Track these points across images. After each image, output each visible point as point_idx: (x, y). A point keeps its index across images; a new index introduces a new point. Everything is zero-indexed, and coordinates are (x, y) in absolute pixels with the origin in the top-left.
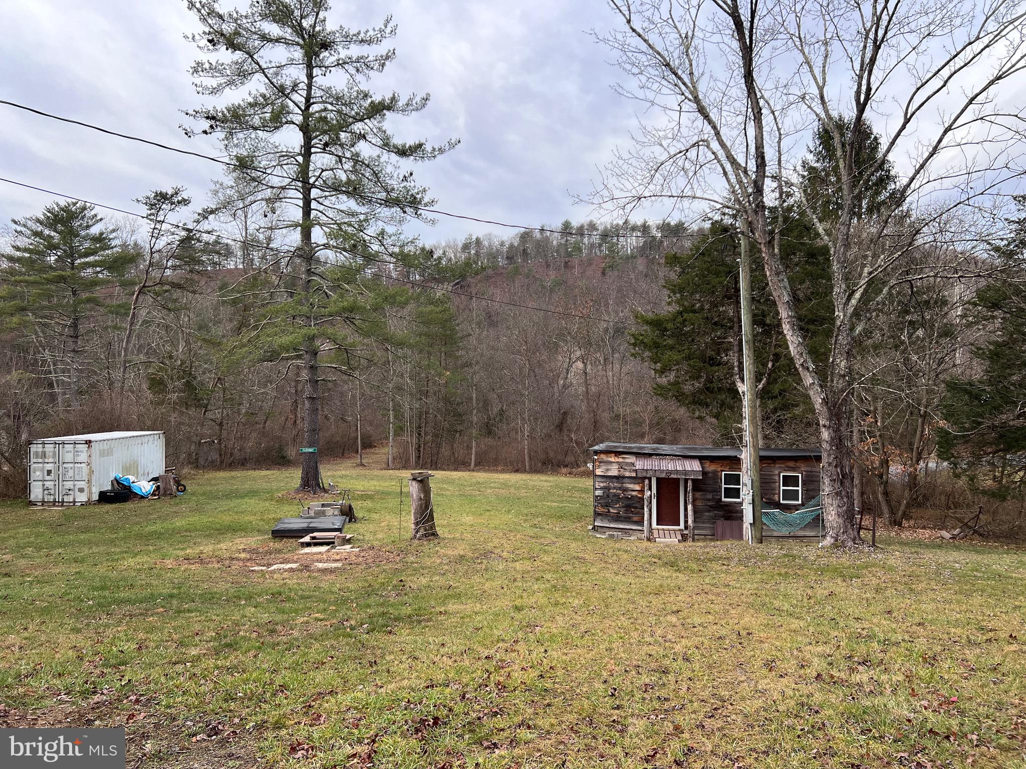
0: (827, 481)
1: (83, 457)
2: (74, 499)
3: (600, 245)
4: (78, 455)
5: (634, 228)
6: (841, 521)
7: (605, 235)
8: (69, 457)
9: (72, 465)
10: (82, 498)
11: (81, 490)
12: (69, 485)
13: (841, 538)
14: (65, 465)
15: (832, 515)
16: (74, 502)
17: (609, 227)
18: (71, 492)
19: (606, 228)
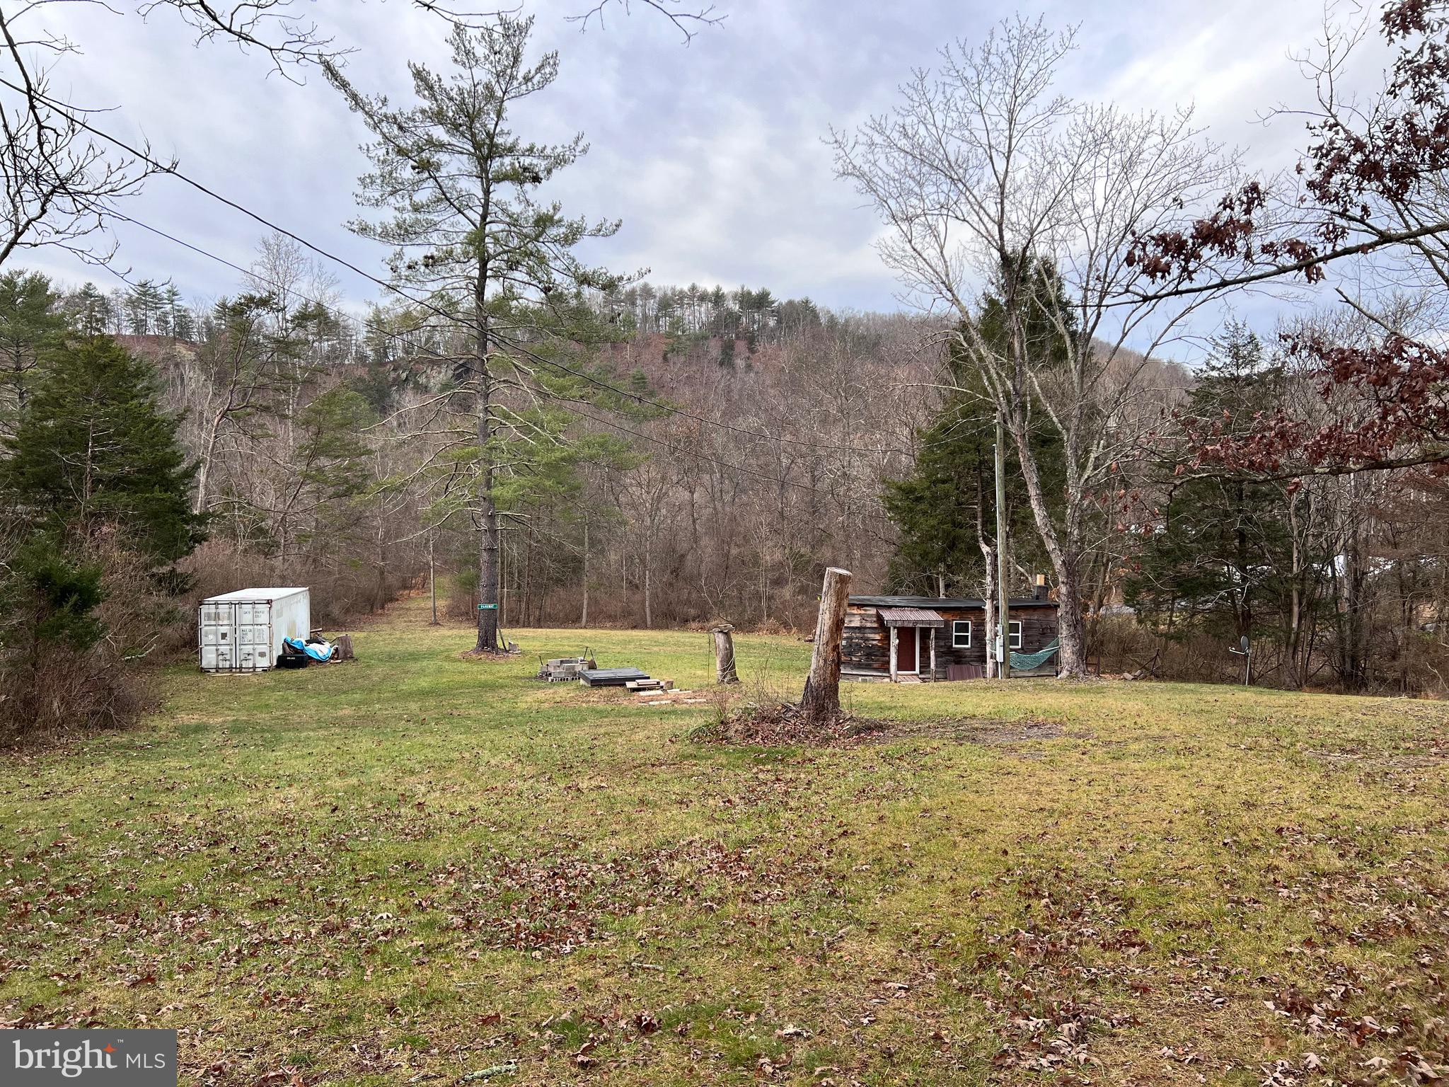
0: (1064, 626)
1: (264, 618)
2: (254, 664)
3: (657, 319)
4: (257, 617)
5: (703, 298)
6: (1075, 657)
7: (666, 304)
8: (247, 618)
9: (251, 627)
10: (264, 663)
11: (262, 655)
12: (248, 649)
13: (1075, 671)
14: (243, 627)
15: (1067, 653)
16: (254, 668)
17: (669, 293)
18: (250, 657)
19: (665, 295)
